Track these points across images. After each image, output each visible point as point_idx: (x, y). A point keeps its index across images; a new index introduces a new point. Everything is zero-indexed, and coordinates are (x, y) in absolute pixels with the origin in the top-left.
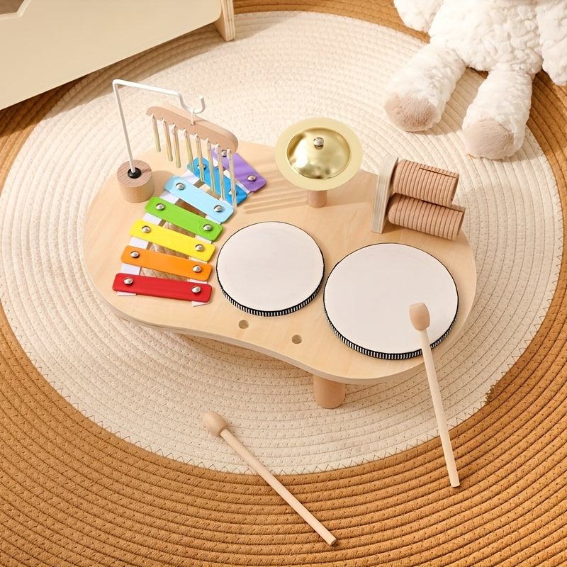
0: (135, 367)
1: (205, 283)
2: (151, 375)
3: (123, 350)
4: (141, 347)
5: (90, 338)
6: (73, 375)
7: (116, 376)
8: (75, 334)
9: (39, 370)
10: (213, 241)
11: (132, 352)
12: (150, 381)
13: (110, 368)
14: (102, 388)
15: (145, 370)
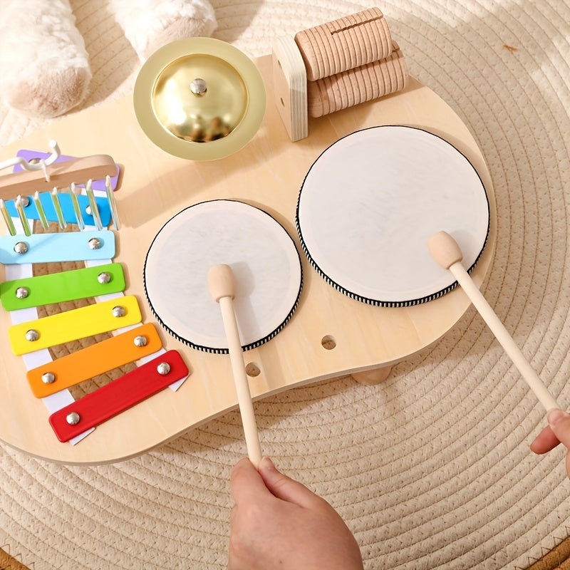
0: (153, 515)
1: (163, 352)
2: (180, 521)
3: (125, 491)
4: (149, 481)
5: (72, 487)
6: (70, 553)
7: (131, 537)
8: (49, 487)
9: (18, 559)
10: (123, 291)
11: (140, 492)
12: (181, 531)
13: (119, 527)
14: (119, 561)
15: (168, 515)
